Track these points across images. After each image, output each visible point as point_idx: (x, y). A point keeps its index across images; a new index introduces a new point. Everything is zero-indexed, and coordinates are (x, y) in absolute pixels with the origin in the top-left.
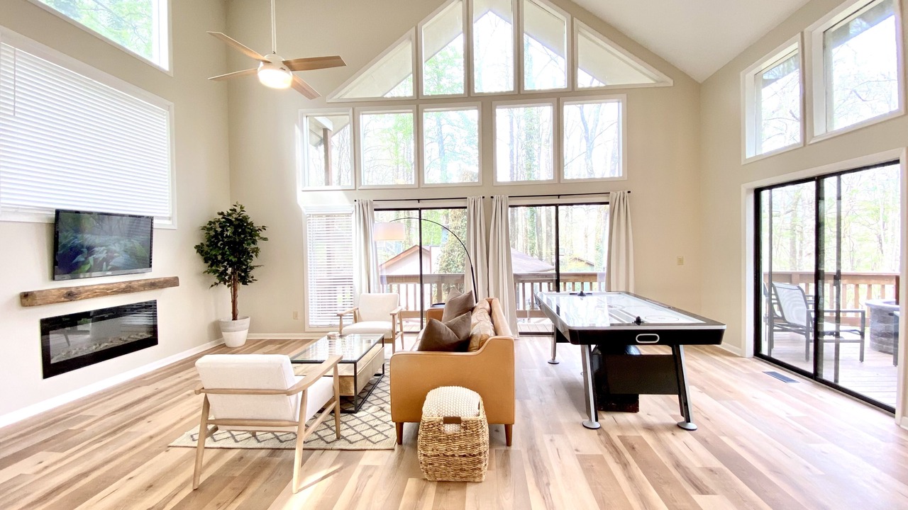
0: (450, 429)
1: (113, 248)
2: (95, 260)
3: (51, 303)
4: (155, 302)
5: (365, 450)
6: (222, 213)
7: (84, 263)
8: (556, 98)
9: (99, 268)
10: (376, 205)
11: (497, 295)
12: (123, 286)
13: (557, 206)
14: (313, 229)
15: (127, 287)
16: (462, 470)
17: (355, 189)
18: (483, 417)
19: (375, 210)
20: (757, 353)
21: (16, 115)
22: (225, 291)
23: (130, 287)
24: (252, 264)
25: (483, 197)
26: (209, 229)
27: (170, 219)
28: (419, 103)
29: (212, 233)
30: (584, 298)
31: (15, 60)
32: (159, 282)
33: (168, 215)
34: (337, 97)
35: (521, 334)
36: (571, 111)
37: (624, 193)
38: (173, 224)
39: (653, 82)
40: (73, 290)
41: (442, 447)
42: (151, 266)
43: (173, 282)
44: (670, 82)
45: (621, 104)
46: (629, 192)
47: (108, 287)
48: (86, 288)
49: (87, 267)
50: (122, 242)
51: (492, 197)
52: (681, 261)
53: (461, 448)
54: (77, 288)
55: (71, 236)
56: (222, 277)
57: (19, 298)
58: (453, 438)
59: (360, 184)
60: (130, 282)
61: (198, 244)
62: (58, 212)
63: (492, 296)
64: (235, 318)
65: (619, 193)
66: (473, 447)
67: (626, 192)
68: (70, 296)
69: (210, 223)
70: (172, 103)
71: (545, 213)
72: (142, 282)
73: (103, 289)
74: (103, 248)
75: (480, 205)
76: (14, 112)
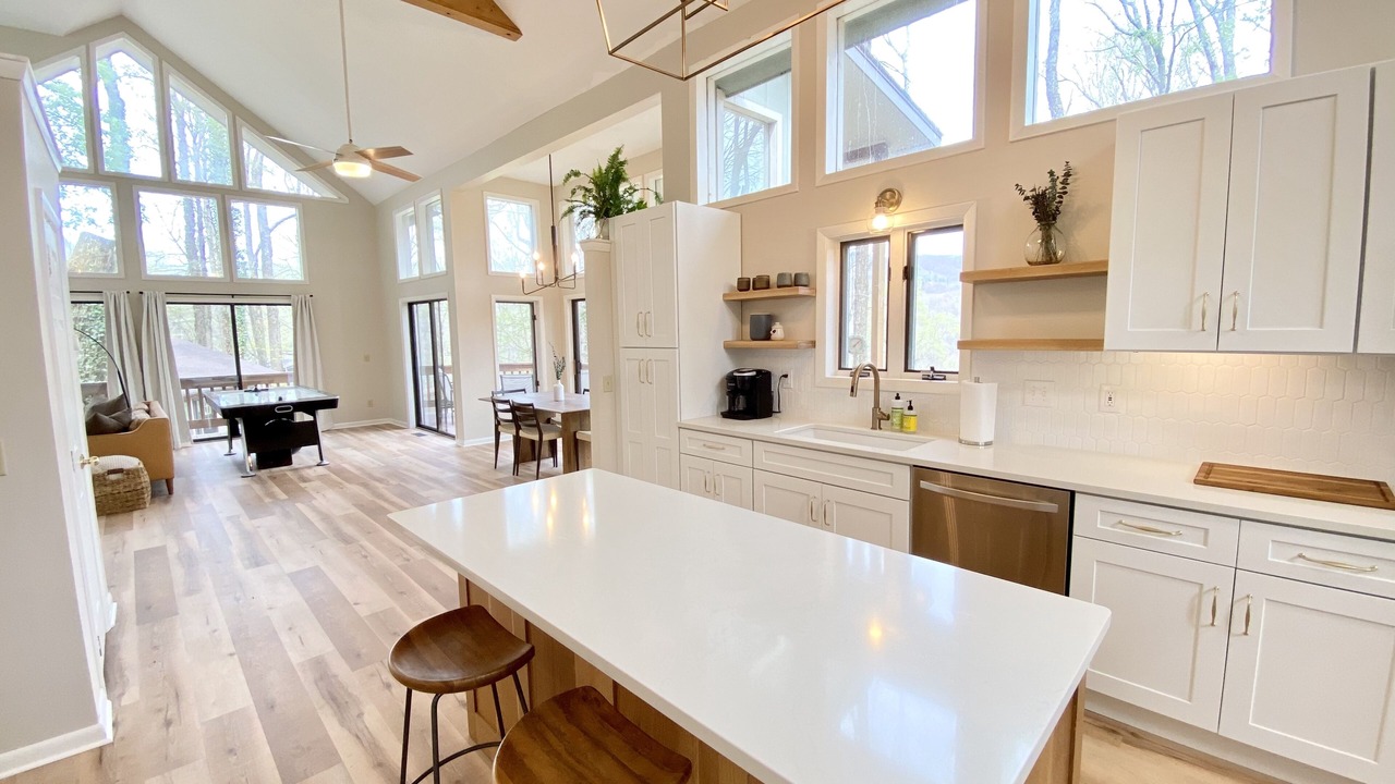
0: (113, 477)
8: (221, 193)
11: (158, 397)
13: (232, 305)
16: (127, 501)
18: (142, 466)
20: (419, 425)
25: (128, 292)
30: (259, 394)
35: (196, 441)
36: (239, 208)
41: (109, 489)
45: (298, 212)
46: (310, 296)
51: (141, 293)
52: (367, 359)
53: (125, 487)
58: (118, 482)
63: (150, 398)
65: (300, 296)
66: (136, 485)
67: (308, 296)
71: (218, 313)
75: (123, 301)
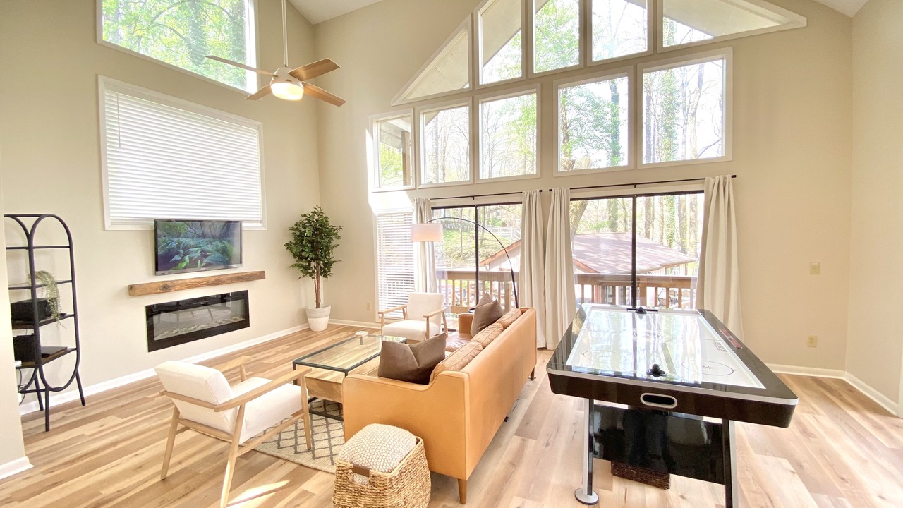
0: (359, 479)
1: (206, 248)
2: (191, 259)
3: (149, 294)
4: (247, 292)
5: (320, 470)
6: (305, 216)
7: (182, 260)
8: (632, 67)
9: (193, 265)
10: (434, 203)
11: (554, 300)
12: (213, 279)
13: (634, 197)
14: (381, 228)
15: (216, 281)
17: (416, 189)
18: (396, 473)
19: (433, 208)
21: (122, 146)
22: (310, 282)
23: (219, 280)
24: (332, 260)
25: (541, 191)
26: (295, 230)
27: (261, 222)
28: (475, 94)
29: (298, 233)
31: (118, 103)
32: (246, 276)
33: (260, 219)
34: (401, 98)
36: (654, 80)
37: (725, 178)
38: (263, 226)
39: (778, 24)
40: (168, 284)
41: (349, 499)
42: (241, 263)
43: (261, 275)
44: (803, 21)
45: (725, 60)
46: (734, 176)
47: (197, 280)
48: (180, 282)
49: (184, 264)
50: (214, 243)
51: (551, 190)
52: (815, 269)
53: (365, 505)
54: (172, 281)
55: (169, 240)
56: (306, 270)
57: (127, 290)
58: (360, 492)
59: (420, 184)
60: (219, 276)
61: (288, 242)
62: (156, 221)
63: (548, 301)
64: (318, 306)
65: (717, 178)
67: (729, 177)
68: (166, 288)
69: (297, 224)
70: (260, 123)
72: (230, 276)
73: (195, 282)
74: (197, 249)
75: (535, 199)
76: (120, 144)
